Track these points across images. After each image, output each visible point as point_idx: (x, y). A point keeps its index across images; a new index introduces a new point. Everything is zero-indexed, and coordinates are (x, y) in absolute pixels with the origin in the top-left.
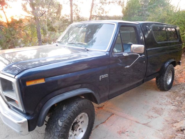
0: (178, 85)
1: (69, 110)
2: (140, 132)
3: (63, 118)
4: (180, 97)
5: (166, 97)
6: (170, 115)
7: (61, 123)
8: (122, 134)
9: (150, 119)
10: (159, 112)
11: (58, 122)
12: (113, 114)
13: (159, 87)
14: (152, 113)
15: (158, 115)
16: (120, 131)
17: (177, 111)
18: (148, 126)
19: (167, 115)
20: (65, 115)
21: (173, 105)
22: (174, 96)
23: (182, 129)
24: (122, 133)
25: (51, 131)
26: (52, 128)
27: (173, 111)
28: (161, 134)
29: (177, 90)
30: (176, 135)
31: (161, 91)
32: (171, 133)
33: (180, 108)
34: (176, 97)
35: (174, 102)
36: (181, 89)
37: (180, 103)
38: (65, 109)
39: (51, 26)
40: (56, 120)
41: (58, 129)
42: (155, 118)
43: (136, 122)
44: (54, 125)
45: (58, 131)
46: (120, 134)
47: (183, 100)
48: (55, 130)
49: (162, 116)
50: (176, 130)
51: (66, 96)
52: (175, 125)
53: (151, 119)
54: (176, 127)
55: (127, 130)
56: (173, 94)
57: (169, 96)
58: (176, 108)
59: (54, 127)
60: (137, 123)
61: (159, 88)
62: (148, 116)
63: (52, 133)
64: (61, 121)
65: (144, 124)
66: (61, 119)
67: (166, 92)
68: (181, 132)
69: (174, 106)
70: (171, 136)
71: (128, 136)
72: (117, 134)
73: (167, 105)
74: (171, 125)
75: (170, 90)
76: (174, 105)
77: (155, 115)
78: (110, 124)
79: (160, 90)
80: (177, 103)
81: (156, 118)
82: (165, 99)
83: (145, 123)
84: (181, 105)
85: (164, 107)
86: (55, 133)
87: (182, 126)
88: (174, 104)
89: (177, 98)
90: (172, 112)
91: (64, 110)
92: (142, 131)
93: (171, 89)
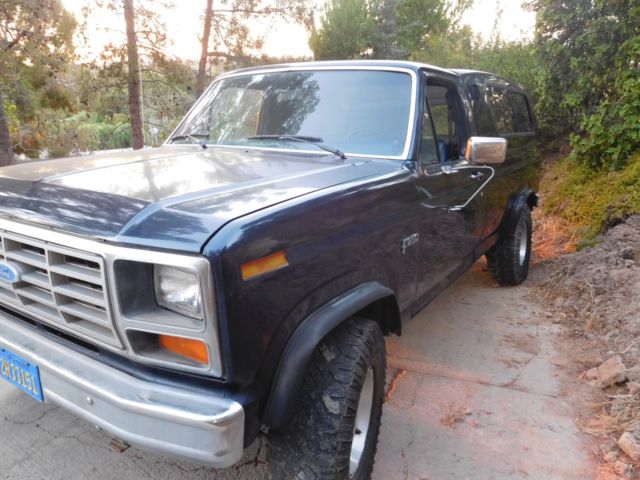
0: (548, 266)
1: (347, 359)
2: (505, 410)
3: (338, 386)
4: (566, 296)
5: (524, 303)
6: (560, 349)
7: (337, 403)
8: (458, 424)
9: (513, 369)
10: (527, 345)
11: (323, 403)
12: (400, 371)
13: (497, 273)
14: (509, 353)
15: (531, 356)
16: (449, 418)
17: (573, 336)
18: (516, 389)
19: (554, 353)
20: (340, 377)
21: (555, 323)
22: (546, 296)
23: (622, 379)
24: (456, 421)
25: (301, 440)
26: (302, 427)
27: (562, 338)
28: (564, 404)
29: (548, 280)
30: (612, 399)
31: (502, 286)
32: (591, 397)
33: (578, 328)
34: (555, 298)
35: (553, 312)
36: (560, 275)
37: (573, 315)
38: (333, 357)
39: (51, 90)
40: (313, 396)
41: (331, 427)
42: (526, 363)
43: (481, 383)
44: (309, 416)
45: (331, 432)
46: (453, 425)
47: (578, 305)
48: (320, 433)
49: (540, 356)
50: (600, 385)
51: (340, 308)
52: (591, 373)
53: (517, 368)
54: (595, 378)
55: (467, 411)
56: (540, 291)
57: (533, 300)
58: (565, 329)
59: (311, 422)
60: (483, 387)
61: (496, 278)
62: (504, 361)
63: (305, 444)
64: (333, 398)
65: (506, 386)
66: (334, 391)
67: (516, 288)
68: (620, 390)
69: (558, 326)
70: (593, 404)
71: (477, 426)
72: (444, 427)
73: (537, 324)
74: (581, 376)
75: (526, 282)
76: (558, 323)
77: (520, 356)
78: (408, 403)
79: (500, 282)
80: (565, 315)
81: (528, 366)
82: (525, 308)
83: (506, 382)
84: (577, 319)
85: (533, 330)
86: (321, 443)
87: (620, 372)
88: (558, 320)
89: (559, 301)
90: (562, 341)
91: (328, 359)
92: (509, 405)
93: (529, 277)
